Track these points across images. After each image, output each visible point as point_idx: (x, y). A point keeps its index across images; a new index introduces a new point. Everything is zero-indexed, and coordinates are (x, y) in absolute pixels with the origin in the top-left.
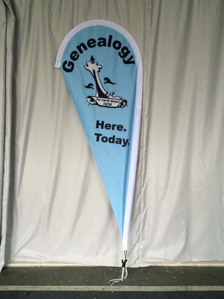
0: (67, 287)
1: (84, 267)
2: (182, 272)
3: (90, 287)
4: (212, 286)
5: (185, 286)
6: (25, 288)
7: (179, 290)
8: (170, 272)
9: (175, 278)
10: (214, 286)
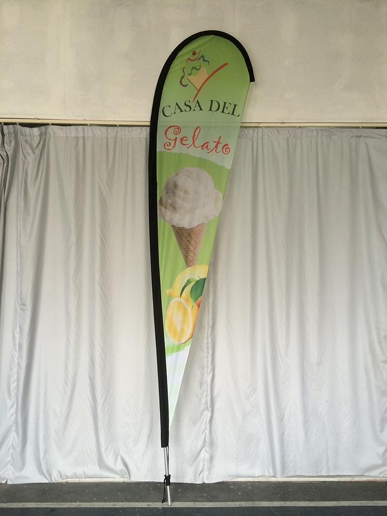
0: (103, 503)
1: (123, 482)
2: (250, 488)
3: (131, 503)
4: (285, 502)
5: (252, 502)
6: (48, 504)
7: (244, 506)
8: (235, 488)
9: (240, 493)
10: (288, 502)
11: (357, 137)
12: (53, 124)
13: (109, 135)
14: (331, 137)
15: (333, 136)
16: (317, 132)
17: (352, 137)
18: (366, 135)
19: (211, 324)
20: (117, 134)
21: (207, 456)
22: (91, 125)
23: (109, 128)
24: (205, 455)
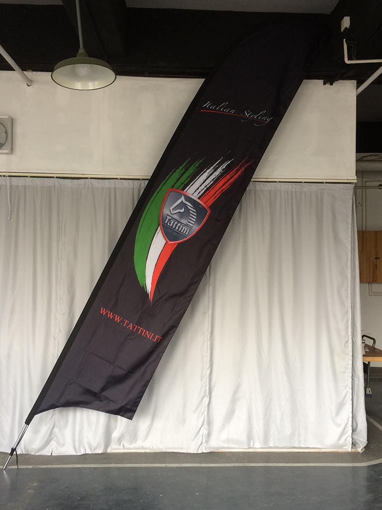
11: (321, 189)
12: (91, 178)
13: (135, 187)
14: (302, 189)
15: (304, 189)
16: (292, 186)
17: (318, 189)
18: (328, 188)
19: (210, 331)
20: (140, 186)
21: (206, 432)
22: (121, 179)
23: (134, 181)
24: (204, 431)
